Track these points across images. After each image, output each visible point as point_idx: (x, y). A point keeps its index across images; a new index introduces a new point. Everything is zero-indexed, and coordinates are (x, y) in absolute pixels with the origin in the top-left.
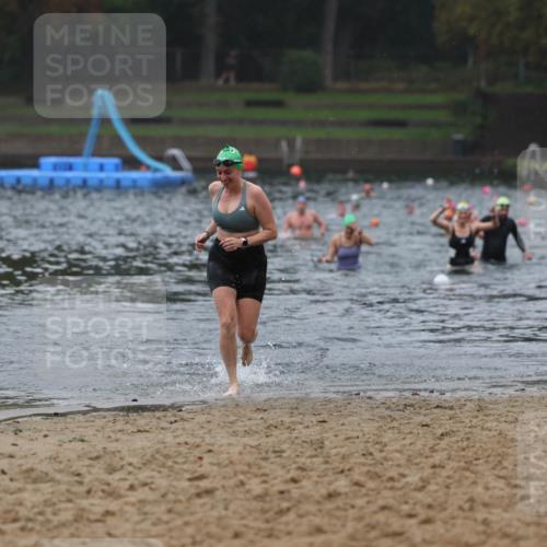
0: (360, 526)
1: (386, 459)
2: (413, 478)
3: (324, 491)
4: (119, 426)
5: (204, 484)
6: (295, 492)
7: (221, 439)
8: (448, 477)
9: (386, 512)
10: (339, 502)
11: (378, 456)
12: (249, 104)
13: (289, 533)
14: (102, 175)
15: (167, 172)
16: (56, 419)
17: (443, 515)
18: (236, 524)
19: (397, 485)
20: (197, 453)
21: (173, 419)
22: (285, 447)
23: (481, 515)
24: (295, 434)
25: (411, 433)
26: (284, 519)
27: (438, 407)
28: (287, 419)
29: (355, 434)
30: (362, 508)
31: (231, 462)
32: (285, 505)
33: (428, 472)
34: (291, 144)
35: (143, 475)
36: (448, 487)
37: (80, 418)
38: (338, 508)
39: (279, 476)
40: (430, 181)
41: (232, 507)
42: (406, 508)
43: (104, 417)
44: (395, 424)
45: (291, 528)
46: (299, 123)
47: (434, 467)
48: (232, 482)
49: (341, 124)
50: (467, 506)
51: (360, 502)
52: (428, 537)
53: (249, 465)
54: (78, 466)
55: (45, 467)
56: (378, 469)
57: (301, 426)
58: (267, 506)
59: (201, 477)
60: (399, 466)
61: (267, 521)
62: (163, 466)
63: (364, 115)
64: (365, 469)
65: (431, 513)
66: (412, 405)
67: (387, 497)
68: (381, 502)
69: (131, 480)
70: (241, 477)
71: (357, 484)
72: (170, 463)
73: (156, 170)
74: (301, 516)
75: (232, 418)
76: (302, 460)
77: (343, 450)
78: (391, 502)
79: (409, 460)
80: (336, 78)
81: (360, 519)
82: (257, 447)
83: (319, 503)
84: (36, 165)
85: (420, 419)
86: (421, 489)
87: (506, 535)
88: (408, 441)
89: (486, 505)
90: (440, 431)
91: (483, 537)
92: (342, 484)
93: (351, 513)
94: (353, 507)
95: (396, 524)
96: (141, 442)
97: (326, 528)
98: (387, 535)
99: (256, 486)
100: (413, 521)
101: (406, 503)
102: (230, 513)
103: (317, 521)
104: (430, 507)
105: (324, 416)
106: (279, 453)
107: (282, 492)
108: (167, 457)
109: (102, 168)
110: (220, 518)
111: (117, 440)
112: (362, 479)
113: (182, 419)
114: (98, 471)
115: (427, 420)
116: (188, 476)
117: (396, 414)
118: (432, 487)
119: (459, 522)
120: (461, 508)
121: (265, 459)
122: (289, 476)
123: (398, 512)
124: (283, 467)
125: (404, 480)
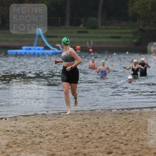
0: (108, 146)
1: (115, 128)
2: (123, 133)
3: (98, 136)
4: (43, 119)
5: (66, 134)
6: (91, 137)
7: (71, 122)
8: (132, 133)
9: (115, 142)
10: (103, 139)
11: (113, 127)
12: (79, 32)
13: (89, 148)
14: (39, 51)
15: (57, 50)
16: (27, 117)
17: (130, 143)
18: (75, 145)
19: (118, 135)
20: (64, 126)
21: (58, 117)
22: (88, 124)
23: (141, 143)
24: (91, 121)
25: (122, 121)
26: (88, 144)
27: (129, 114)
28: (89, 117)
29: (107, 121)
30: (109, 141)
31: (73, 129)
32: (88, 140)
33: (126, 131)
34: (90, 43)
35: (50, 132)
36: (132, 135)
37: (33, 116)
38: (102, 141)
39: (86, 132)
40: (127, 53)
41: (74, 140)
42: (120, 141)
43: (39, 116)
44: (118, 118)
45: (90, 146)
47: (128, 130)
48: (74, 134)
49: (103, 38)
50: (137, 140)
51: (108, 139)
52: (126, 149)
53: (78, 129)
54: (33, 129)
55: (24, 130)
56: (113, 130)
57: (92, 119)
58: (83, 140)
59: (66, 133)
60: (119, 130)
61: (83, 144)
62: (55, 129)
63: (109, 35)
64: (110, 130)
65: (127, 142)
66: (122, 113)
67: (115, 138)
68: (114, 139)
69: (47, 133)
70: (76, 132)
71: (107, 134)
72: (57, 129)
73: (53, 50)
74: (92, 143)
75: (74, 117)
76: (93, 128)
77: (103, 125)
78: (117, 139)
79: (121, 128)
80: (102, 25)
81: (108, 144)
82: (81, 124)
83: (97, 139)
84: (21, 49)
85: (124, 117)
86: (125, 136)
87: (147, 148)
88: (121, 123)
89: (142, 140)
90: (130, 120)
91: (141, 149)
92: (103, 134)
93: (106, 142)
94: (106, 141)
95: (118, 145)
96: (49, 123)
97: (99, 146)
98: (115, 148)
99: (80, 135)
100: (122, 145)
101: (121, 139)
102: (73, 142)
103: (97, 144)
104: (127, 141)
105: (99, 116)
106: (86, 126)
107: (87, 137)
108: (56, 127)
109: (39, 49)
110: (70, 144)
111: (43, 123)
112: (109, 133)
113: (60, 117)
114: (38, 131)
115: (126, 117)
116: (62, 132)
117: (118, 116)
118: (128, 135)
119: (135, 145)
120: (135, 141)
121: (83, 128)
122: (89, 132)
123: (118, 142)
124: (88, 130)
125: (120, 133)
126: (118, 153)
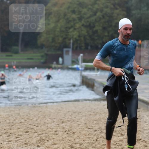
0: (26, 128)
2: (35, 119)
3: (20, 122)
6: (15, 122)
8: (41, 119)
9: (30, 125)
10: (22, 123)
12: (7, 56)
13: (14, 129)
17: (40, 125)
18: (5, 128)
19: (32, 120)
22: (13, 114)
23: (46, 125)
26: (13, 127)
30: (26, 124)
31: (4, 117)
32: (13, 124)
33: (37, 118)
36: (41, 120)
38: (22, 125)
39: (12, 119)
41: (4, 125)
42: (34, 124)
45: (14, 128)
46: (15, 59)
47: (38, 117)
48: (4, 121)
50: (44, 124)
51: (26, 123)
52: (37, 129)
53: (7, 118)
56: (29, 118)
58: (10, 125)
60: (32, 117)
61: (10, 127)
65: (38, 125)
67: (30, 122)
68: (30, 123)
70: (6, 120)
71: (26, 120)
74: (16, 126)
76: (16, 116)
78: (31, 123)
79: (34, 116)
80: (21, 51)
81: (26, 126)
82: (8, 115)
83: (19, 124)
86: (36, 121)
87: (51, 128)
89: (47, 123)
90: (39, 111)
91: (47, 129)
92: (23, 120)
94: (25, 124)
95: (32, 127)
97: (20, 128)
98: (30, 129)
99: (8, 121)
100: (35, 126)
101: (34, 123)
102: (3, 126)
103: (19, 127)
104: (38, 124)
105: (20, 109)
107: (12, 122)
110: (2, 127)
112: (26, 119)
118: (38, 121)
119: (43, 126)
120: (43, 124)
121: (10, 116)
122: (14, 119)
123: (32, 125)
124: (13, 118)
125: (33, 120)
126: (32, 132)
